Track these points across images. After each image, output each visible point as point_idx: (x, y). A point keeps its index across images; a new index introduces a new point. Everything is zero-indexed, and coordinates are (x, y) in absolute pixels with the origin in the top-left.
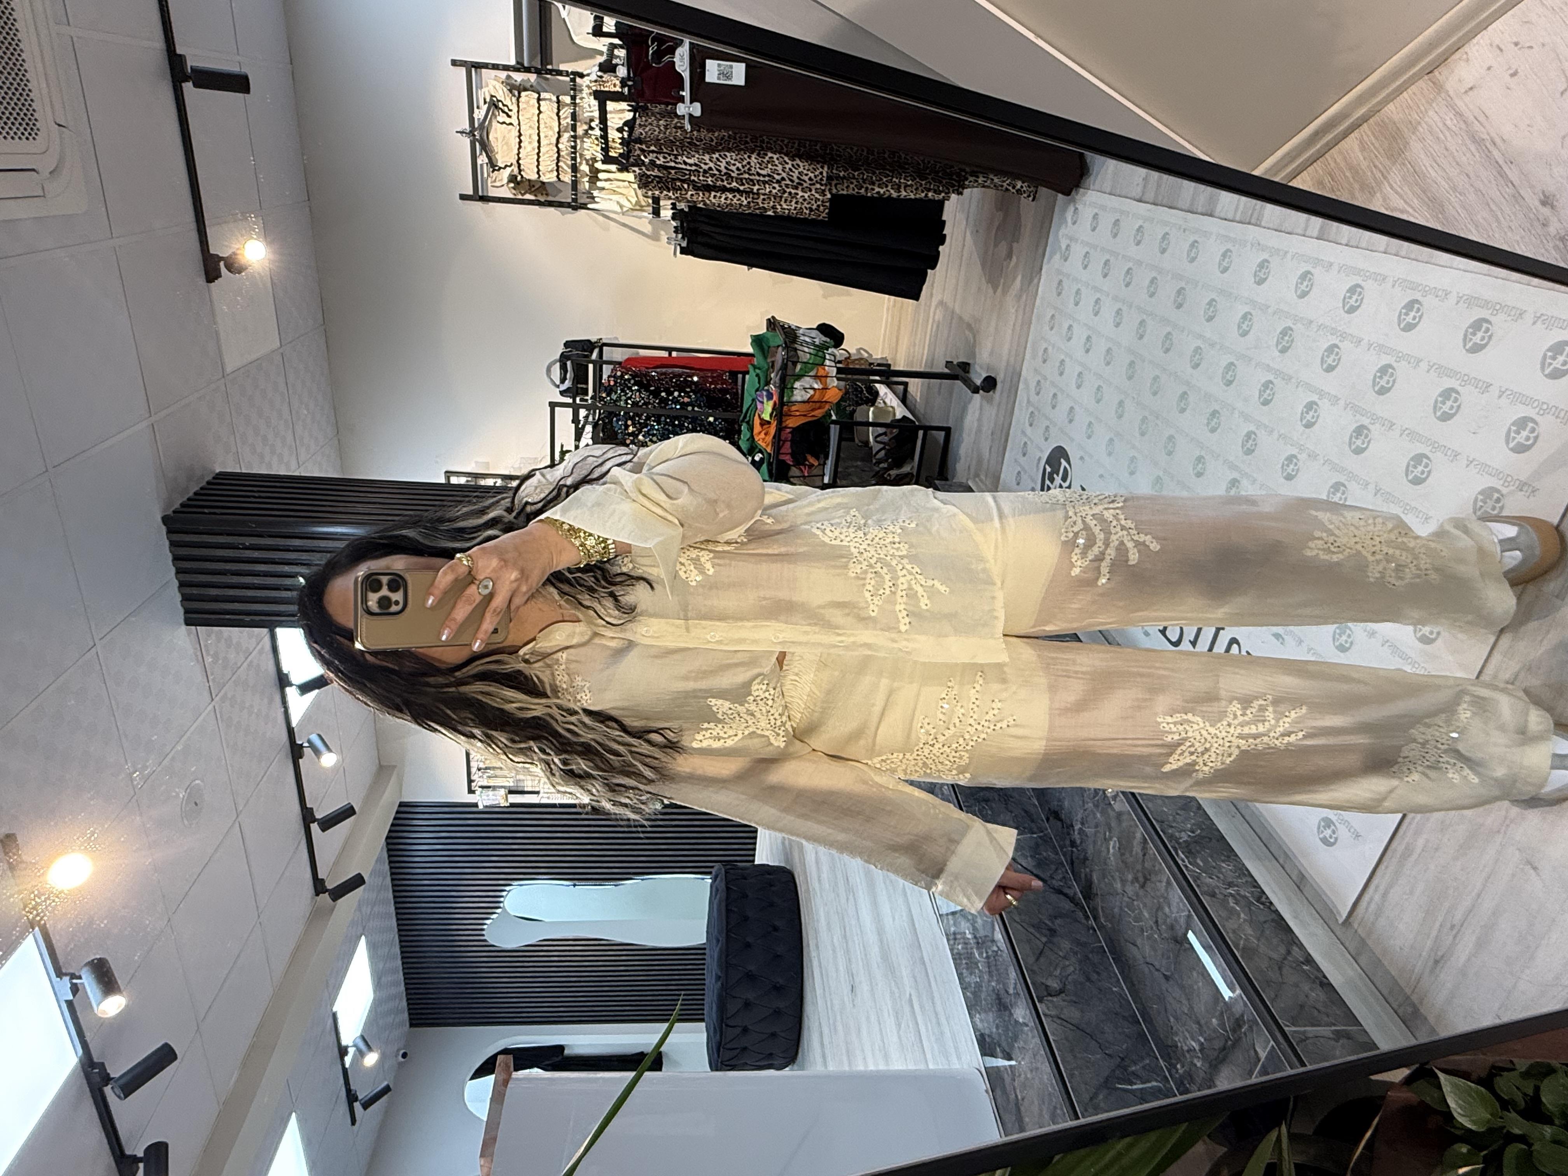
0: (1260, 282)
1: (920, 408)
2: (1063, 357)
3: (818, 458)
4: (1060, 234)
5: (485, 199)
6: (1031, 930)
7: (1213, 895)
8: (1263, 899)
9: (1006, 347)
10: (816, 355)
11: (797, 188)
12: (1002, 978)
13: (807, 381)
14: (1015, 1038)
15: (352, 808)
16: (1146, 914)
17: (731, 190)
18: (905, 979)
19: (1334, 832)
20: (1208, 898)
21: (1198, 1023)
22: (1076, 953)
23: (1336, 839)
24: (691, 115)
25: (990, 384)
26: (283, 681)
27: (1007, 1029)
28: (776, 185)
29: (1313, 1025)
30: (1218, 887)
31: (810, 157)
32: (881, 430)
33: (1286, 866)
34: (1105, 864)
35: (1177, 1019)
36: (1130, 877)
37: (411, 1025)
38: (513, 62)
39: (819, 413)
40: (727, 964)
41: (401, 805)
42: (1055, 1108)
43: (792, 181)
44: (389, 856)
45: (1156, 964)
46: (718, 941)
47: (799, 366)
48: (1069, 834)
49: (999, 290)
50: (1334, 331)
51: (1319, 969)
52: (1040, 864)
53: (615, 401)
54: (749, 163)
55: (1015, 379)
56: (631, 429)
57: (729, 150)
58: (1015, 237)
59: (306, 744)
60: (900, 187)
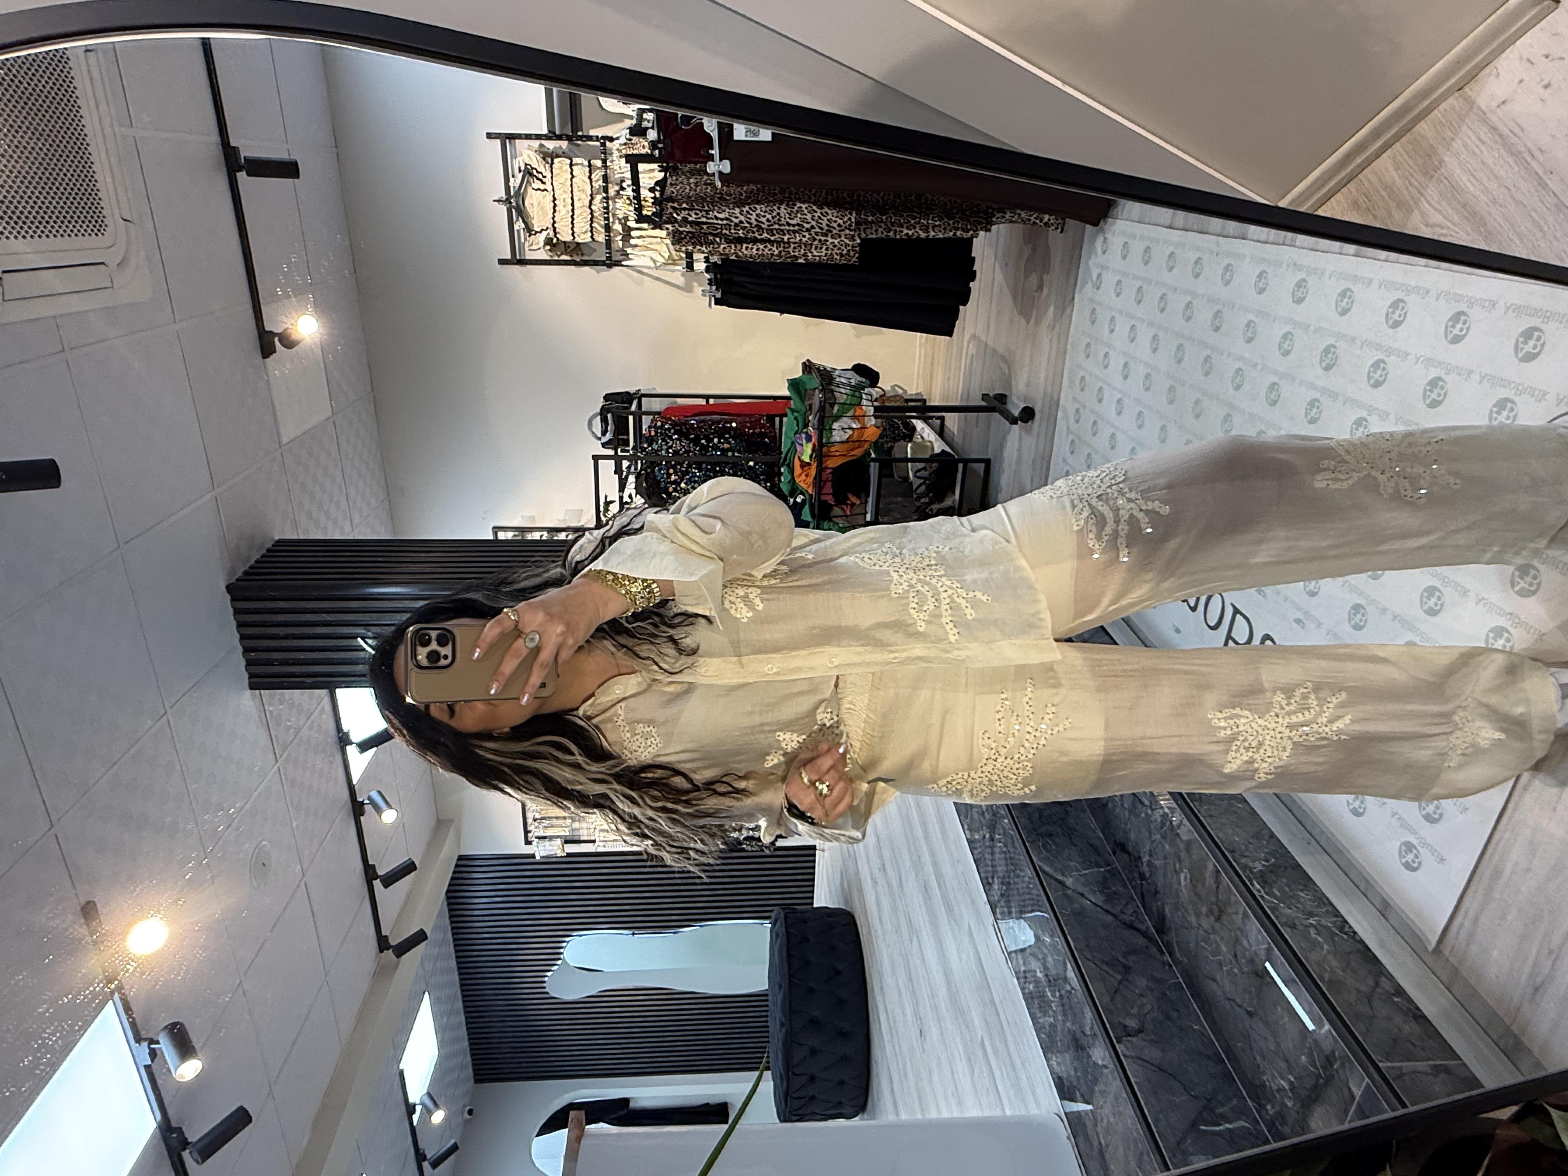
0: (1300, 301)
1: (958, 440)
2: (1100, 384)
3: (859, 497)
4: (1091, 263)
5: (523, 262)
6: (1105, 967)
7: (1293, 926)
8: (1347, 929)
9: (1042, 376)
10: (853, 396)
11: (826, 235)
12: (1077, 1018)
13: (845, 422)
14: (1095, 1081)
15: (413, 863)
16: (1224, 948)
17: (762, 241)
18: (976, 1022)
19: (1416, 856)
20: (1289, 930)
21: (1287, 1061)
22: (1152, 990)
23: (1420, 863)
24: (720, 173)
25: (1028, 414)
26: (343, 740)
27: (1086, 1072)
28: (806, 234)
29: (1409, 1060)
30: (1298, 918)
31: (838, 204)
32: (920, 465)
33: (1369, 895)
34: (1178, 896)
35: (1263, 1057)
36: (1204, 910)
37: (477, 1081)
38: (545, 131)
39: (858, 452)
40: (791, 1009)
41: (460, 858)
42: (1142, 1154)
43: (822, 229)
44: (450, 910)
45: (1238, 1000)
46: (780, 987)
47: (836, 408)
48: (1137, 866)
49: (1032, 322)
50: (1379, 347)
51: (1410, 1001)
52: (1110, 898)
53: (657, 450)
54: (778, 214)
55: (1054, 408)
56: (673, 478)
57: (758, 203)
58: (1046, 267)
59: (366, 801)
60: (928, 228)
